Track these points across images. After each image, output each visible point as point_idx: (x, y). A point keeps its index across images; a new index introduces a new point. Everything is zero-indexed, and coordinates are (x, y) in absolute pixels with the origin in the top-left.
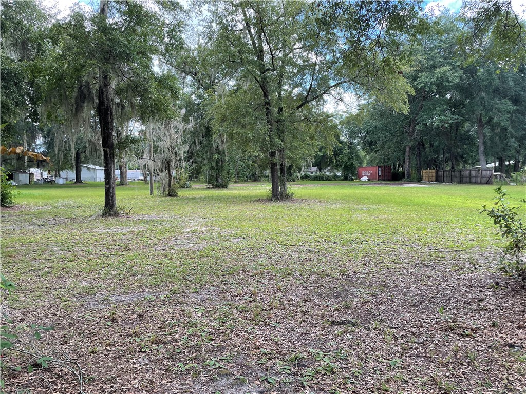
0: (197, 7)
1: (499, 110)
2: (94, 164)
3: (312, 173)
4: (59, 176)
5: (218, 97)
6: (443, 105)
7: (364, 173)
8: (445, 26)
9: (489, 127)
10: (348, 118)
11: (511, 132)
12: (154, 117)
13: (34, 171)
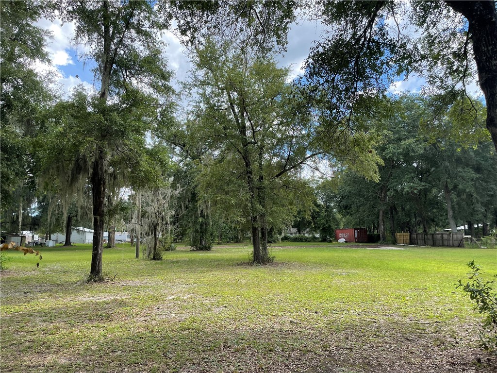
0: (187, 90)
1: (462, 177)
2: (85, 227)
3: (291, 234)
4: (50, 239)
5: (204, 166)
6: (411, 173)
7: (341, 235)
8: (407, 105)
9: (456, 193)
10: (323, 183)
11: (476, 198)
12: (143, 186)
13: (27, 233)
